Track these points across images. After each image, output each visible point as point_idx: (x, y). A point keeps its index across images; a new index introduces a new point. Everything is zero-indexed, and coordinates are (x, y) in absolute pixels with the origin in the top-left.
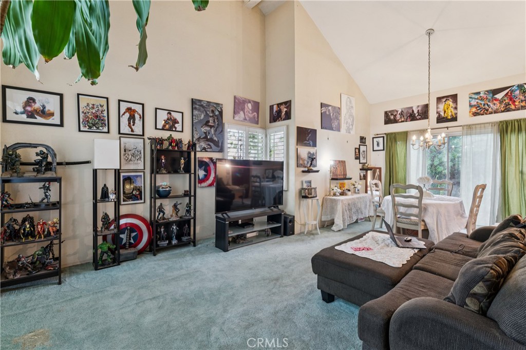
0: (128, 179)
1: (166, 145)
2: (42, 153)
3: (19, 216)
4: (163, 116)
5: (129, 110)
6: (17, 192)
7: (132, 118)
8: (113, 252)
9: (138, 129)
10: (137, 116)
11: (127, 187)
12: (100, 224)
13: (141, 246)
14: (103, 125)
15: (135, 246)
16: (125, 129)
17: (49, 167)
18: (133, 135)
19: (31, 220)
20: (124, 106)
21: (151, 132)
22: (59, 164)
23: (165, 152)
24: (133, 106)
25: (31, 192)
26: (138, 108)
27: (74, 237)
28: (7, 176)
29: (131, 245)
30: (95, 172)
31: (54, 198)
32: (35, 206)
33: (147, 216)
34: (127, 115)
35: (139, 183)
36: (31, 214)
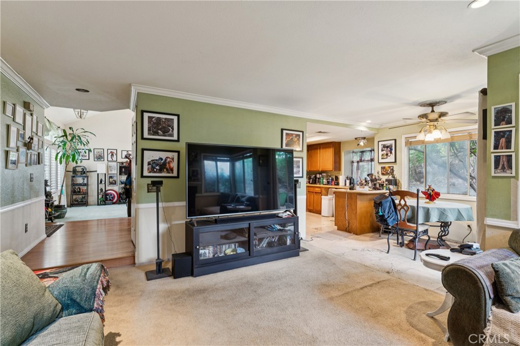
0: (111, 177)
1: (125, 164)
2: (82, 169)
3: (77, 187)
4: (125, 153)
5: (111, 152)
6: (76, 180)
7: (112, 155)
8: (104, 202)
9: (114, 159)
10: (114, 154)
11: (111, 180)
12: (100, 191)
13: (114, 201)
14: (102, 158)
15: (112, 201)
16: (110, 159)
17: (84, 173)
18: (113, 161)
19: (80, 189)
20: (109, 151)
21: (120, 160)
22: (87, 172)
23: (125, 167)
24: (113, 151)
25: (80, 180)
26: (115, 151)
27: (93, 196)
28: (73, 175)
29: (110, 200)
30: (98, 174)
31: (85, 182)
32: (80, 185)
33: (117, 190)
34: (111, 154)
35: (115, 178)
36: (80, 187)
